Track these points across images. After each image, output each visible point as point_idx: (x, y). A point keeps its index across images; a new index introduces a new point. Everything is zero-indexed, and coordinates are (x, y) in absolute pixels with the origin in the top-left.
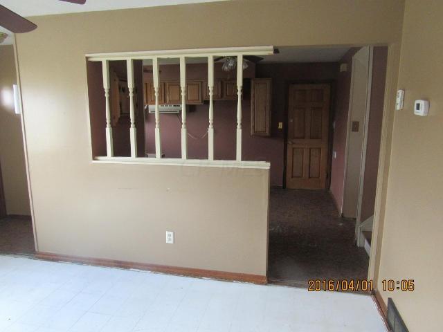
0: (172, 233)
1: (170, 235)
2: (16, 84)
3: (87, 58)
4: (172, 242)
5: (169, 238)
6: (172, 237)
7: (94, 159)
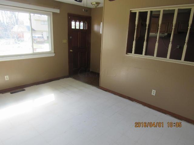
0: (155, 91)
1: (154, 92)
2: (102, 22)
3: (131, 11)
4: (154, 95)
5: (154, 93)
6: (155, 93)
7: (126, 54)
